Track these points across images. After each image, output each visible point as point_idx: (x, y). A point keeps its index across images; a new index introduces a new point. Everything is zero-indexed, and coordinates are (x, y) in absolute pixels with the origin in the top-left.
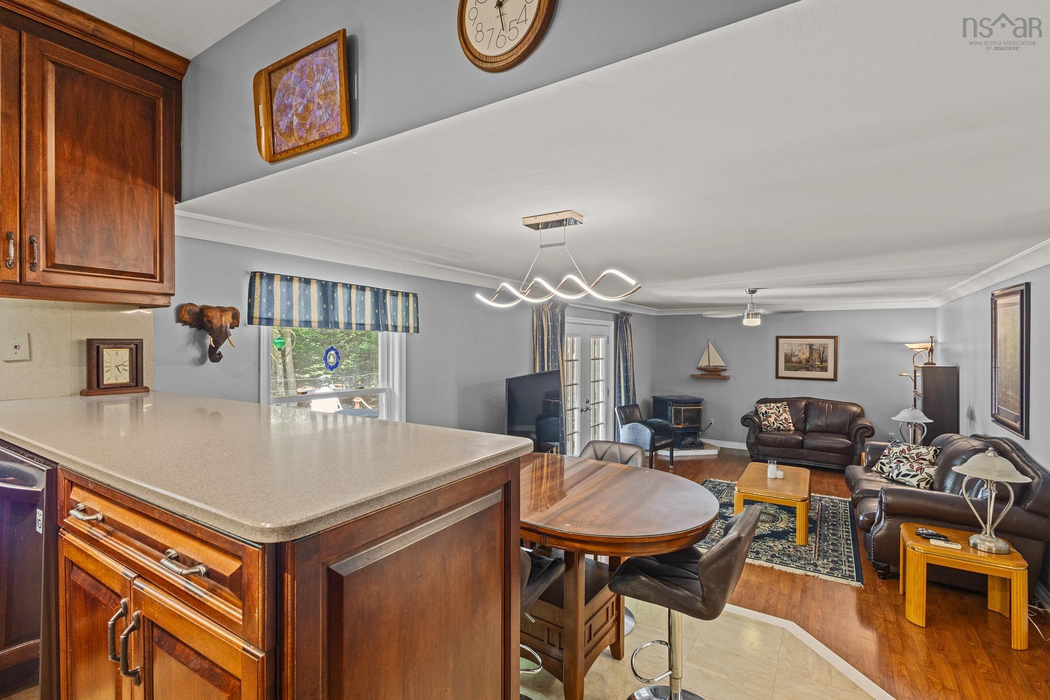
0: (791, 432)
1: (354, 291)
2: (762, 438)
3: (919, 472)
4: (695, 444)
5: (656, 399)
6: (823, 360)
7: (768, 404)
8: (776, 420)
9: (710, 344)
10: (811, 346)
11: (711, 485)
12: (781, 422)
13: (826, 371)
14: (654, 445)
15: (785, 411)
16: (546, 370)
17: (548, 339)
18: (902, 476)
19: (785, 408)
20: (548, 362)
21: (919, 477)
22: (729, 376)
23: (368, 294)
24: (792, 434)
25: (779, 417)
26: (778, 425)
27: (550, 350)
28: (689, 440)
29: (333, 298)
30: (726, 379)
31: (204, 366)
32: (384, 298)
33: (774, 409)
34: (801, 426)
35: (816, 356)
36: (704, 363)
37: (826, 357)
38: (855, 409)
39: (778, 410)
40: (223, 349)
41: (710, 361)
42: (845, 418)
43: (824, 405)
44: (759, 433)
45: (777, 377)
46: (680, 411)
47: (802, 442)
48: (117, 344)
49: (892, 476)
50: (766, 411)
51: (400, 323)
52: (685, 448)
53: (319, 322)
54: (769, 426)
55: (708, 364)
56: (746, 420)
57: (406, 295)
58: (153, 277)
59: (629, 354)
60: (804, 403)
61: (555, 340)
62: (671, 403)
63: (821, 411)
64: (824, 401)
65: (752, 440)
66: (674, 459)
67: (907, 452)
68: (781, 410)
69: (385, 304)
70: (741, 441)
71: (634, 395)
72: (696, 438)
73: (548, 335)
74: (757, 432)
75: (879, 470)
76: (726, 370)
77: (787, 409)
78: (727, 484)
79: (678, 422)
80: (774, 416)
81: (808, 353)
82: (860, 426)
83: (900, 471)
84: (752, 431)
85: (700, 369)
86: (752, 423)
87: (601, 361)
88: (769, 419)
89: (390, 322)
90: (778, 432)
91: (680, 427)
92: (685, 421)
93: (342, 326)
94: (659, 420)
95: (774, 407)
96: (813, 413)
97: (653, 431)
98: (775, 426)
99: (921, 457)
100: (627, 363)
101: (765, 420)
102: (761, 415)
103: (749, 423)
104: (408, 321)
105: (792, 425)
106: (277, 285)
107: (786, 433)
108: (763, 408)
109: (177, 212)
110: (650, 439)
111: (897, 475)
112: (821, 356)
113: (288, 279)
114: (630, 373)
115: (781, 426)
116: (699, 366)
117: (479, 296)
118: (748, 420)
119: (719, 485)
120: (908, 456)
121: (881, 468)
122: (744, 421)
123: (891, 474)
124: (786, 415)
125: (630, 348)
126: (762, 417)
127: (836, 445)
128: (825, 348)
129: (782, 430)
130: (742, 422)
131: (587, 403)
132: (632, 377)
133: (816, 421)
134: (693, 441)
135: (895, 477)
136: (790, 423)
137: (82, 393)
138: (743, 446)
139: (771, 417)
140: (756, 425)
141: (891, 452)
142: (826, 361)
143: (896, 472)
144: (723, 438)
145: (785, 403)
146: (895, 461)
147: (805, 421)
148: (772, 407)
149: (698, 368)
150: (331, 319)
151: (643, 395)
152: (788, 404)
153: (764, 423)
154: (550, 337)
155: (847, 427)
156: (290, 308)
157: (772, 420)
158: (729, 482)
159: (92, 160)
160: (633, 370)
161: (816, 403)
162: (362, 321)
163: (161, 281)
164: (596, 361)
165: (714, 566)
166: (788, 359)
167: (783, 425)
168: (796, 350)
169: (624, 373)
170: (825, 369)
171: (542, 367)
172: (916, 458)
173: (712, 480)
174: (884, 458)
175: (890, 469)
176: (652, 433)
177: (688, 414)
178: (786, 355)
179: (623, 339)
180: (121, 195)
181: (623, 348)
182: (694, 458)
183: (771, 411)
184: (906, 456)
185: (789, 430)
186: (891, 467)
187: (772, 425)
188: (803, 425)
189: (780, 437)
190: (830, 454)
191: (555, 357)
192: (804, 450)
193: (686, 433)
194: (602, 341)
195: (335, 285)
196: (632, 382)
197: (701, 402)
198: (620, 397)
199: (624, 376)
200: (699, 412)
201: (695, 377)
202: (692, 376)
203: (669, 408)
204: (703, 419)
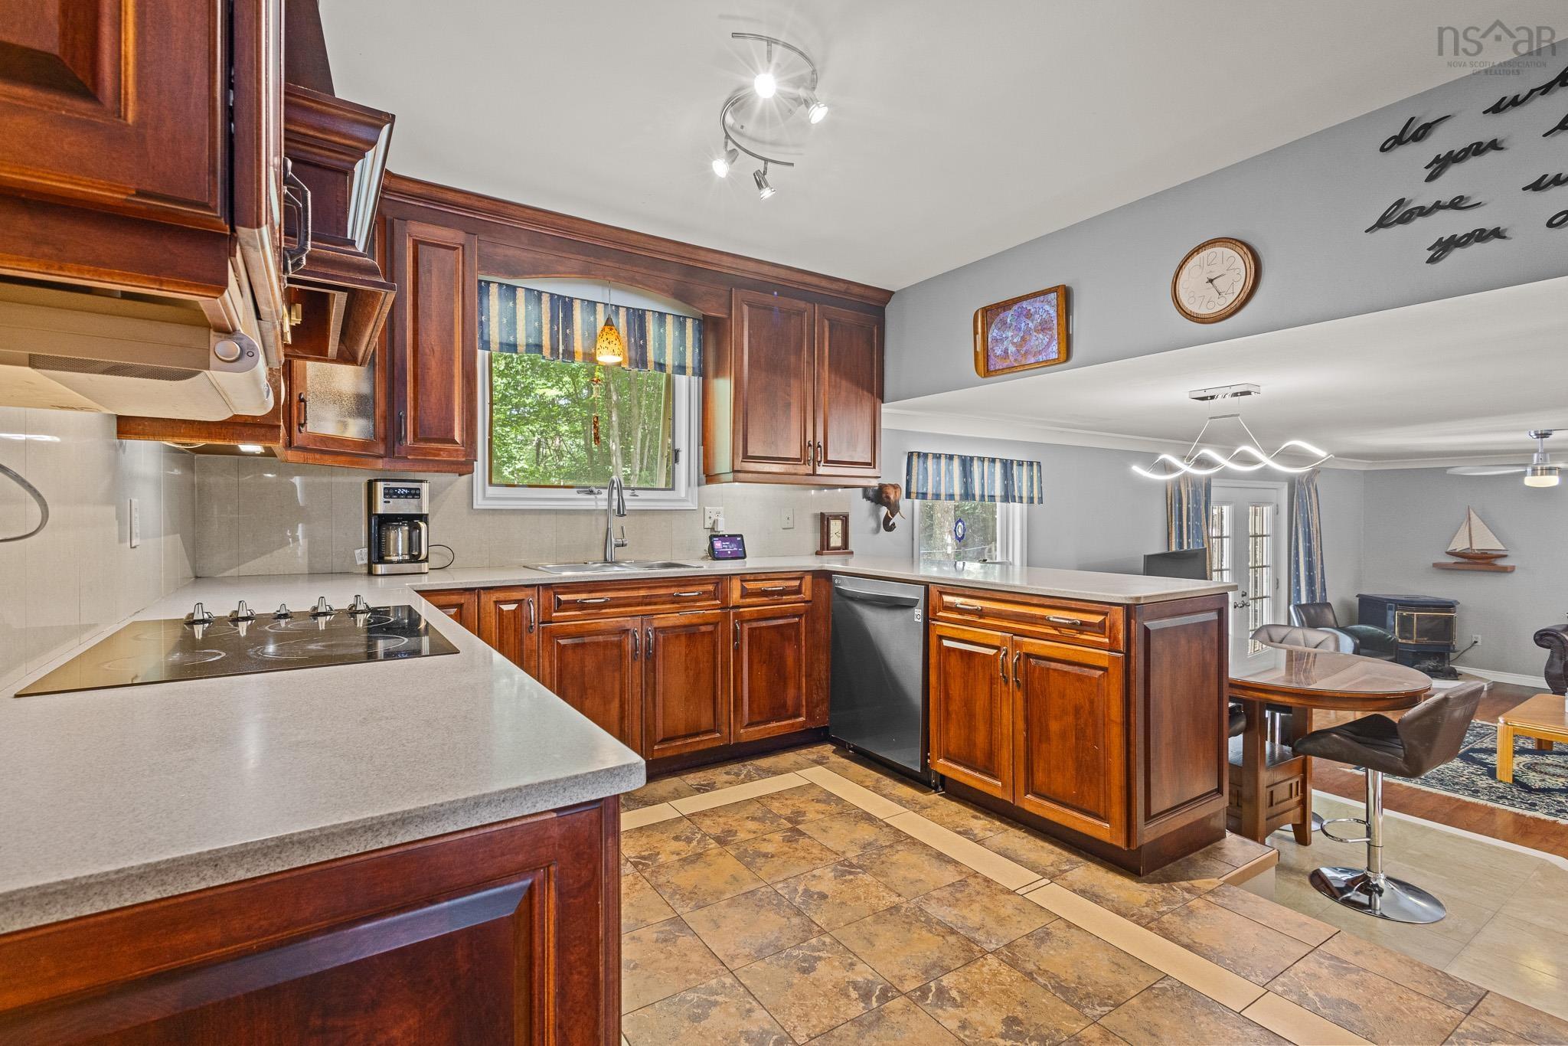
1: (986, 463)
4: (1440, 671)
5: (1364, 600)
9: (1473, 515)
16: (1185, 547)
17: (1188, 509)
20: (1188, 538)
22: (1513, 567)
23: (998, 465)
27: (1190, 523)
28: (1429, 664)
29: (971, 472)
30: (1506, 570)
31: (879, 535)
32: (1012, 469)
36: (1460, 544)
40: (896, 520)
41: (1473, 542)
46: (1410, 618)
48: (836, 517)
51: (1025, 494)
53: (961, 495)
55: (1468, 546)
56: (1544, 638)
57: (1031, 464)
58: (870, 464)
59: (1313, 530)
61: (1197, 511)
62: (1394, 605)
65: (1559, 668)
69: (1012, 475)
70: (1534, 673)
71: (1324, 589)
72: (1443, 662)
73: (1188, 504)
76: (1506, 556)
79: (1408, 635)
84: (1556, 655)
85: (1452, 554)
86: (1557, 642)
87: (1265, 538)
89: (1016, 494)
91: (1410, 642)
92: (1422, 634)
93: (977, 498)
94: (1369, 628)
97: (1359, 642)
100: (1310, 542)
103: (1551, 641)
104: (1032, 492)
106: (930, 462)
109: (883, 410)
113: (937, 457)
114: (1316, 558)
116: (1450, 549)
117: (1137, 469)
118: (1549, 638)
122: (1541, 638)
125: (1316, 521)
130: (1536, 641)
131: (1243, 596)
132: (1320, 562)
134: (1437, 667)
137: (817, 553)
138: (1541, 681)
140: (1566, 645)
144: (1498, 667)
149: (1448, 553)
150: (970, 492)
151: (1340, 591)
154: (1190, 506)
156: (939, 483)
159: (844, 383)
160: (1322, 554)
162: (992, 494)
163: (874, 468)
164: (1259, 539)
165: (1417, 723)
169: (1305, 556)
171: (1181, 545)
176: (1355, 644)
177: (1428, 624)
179: (1303, 506)
180: (856, 403)
181: (1304, 519)
191: (1198, 532)
193: (1423, 653)
194: (1267, 510)
195: (972, 458)
196: (1319, 571)
197: (1453, 606)
198: (1299, 592)
199: (1305, 561)
200: (1449, 623)
201: (1439, 567)
202: (1435, 565)
203: (1390, 613)
204: (1457, 633)
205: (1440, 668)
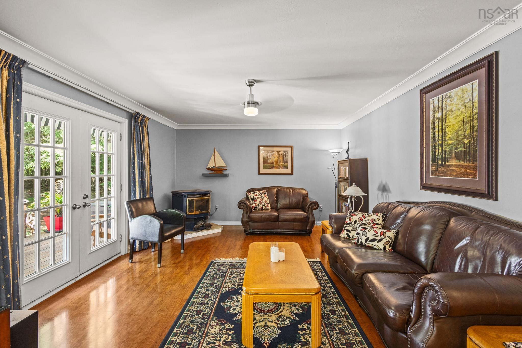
0: (270, 210)
2: (252, 217)
3: (383, 236)
5: (175, 194)
6: (285, 162)
7: (255, 192)
8: (260, 202)
9: (216, 151)
10: (278, 152)
11: (216, 267)
12: (263, 204)
13: (287, 168)
14: (163, 235)
15: (265, 196)
18: (370, 241)
19: (265, 194)
21: (384, 241)
22: (229, 174)
24: (269, 212)
25: (262, 200)
26: (262, 206)
28: (201, 223)
30: (227, 176)
33: (259, 195)
34: (274, 205)
35: (281, 159)
36: (211, 165)
37: (287, 159)
38: (304, 192)
39: (261, 195)
41: (216, 163)
42: (300, 198)
43: (287, 190)
44: (250, 213)
45: (259, 174)
46: (193, 201)
47: (278, 217)
49: (361, 242)
50: (254, 197)
52: (197, 230)
54: (256, 207)
55: (214, 166)
56: (241, 205)
60: (276, 190)
62: (186, 195)
63: (286, 194)
64: (287, 188)
65: (246, 219)
66: (185, 242)
67: (364, 219)
68: (263, 195)
70: (237, 220)
71: (151, 189)
72: (205, 222)
74: (249, 213)
75: (346, 236)
76: (227, 169)
77: (267, 194)
78: (230, 261)
79: (192, 210)
80: (259, 200)
81: (277, 157)
82: (311, 202)
83: (367, 237)
84: (245, 212)
85: (209, 169)
86: (245, 206)
88: (256, 202)
90: (262, 211)
91: (193, 213)
92: (198, 208)
94: (172, 211)
95: (258, 193)
96: (281, 196)
97: (162, 222)
98: (260, 207)
99: (375, 222)
100: (142, 160)
101: (253, 203)
102: (251, 200)
103: (243, 206)
105: (269, 205)
107: (266, 211)
108: (252, 195)
110: (158, 231)
111: (366, 241)
112: (284, 159)
114: (146, 170)
115: (263, 206)
116: (208, 167)
118: (243, 204)
119: (223, 265)
120: (365, 223)
121: (348, 234)
122: (240, 205)
123: (360, 240)
124: (266, 199)
125: (146, 146)
126: (252, 202)
127: (298, 216)
128: (286, 153)
129: (264, 209)
130: (238, 206)
131: (84, 198)
132: (149, 173)
133: (283, 202)
134: (203, 224)
135: (364, 243)
136: (268, 204)
138: (239, 223)
139: (257, 200)
140: (248, 207)
141: (352, 220)
142: (287, 162)
143: (364, 238)
144: (225, 219)
145: (265, 190)
146: (360, 228)
147: (277, 202)
148: (257, 194)
149: (207, 169)
152: (267, 191)
153: (252, 205)
155: (301, 204)
157: (257, 203)
158: (231, 259)
160: (150, 168)
161: (282, 189)
166: (265, 161)
167: (264, 206)
168: (270, 155)
169: (139, 168)
170: (286, 167)
172: (372, 224)
173: (217, 259)
174: (348, 225)
175: (358, 236)
176: (161, 224)
177: (200, 203)
178: (264, 159)
181: (138, 145)
182: (204, 238)
183: (257, 197)
184: (364, 222)
185: (268, 209)
186: (358, 234)
187: (258, 206)
188: (276, 205)
189: (264, 215)
190: (294, 223)
192: (279, 222)
193: (198, 218)
196: (149, 178)
197: (209, 193)
198: (135, 192)
199: (139, 172)
200: (208, 201)
201: (205, 176)
202: (203, 174)
203: (185, 199)
204: (211, 206)
205: (204, 225)
